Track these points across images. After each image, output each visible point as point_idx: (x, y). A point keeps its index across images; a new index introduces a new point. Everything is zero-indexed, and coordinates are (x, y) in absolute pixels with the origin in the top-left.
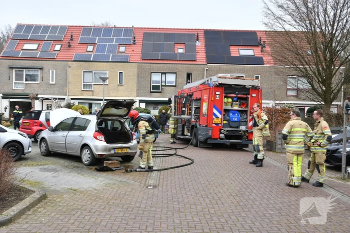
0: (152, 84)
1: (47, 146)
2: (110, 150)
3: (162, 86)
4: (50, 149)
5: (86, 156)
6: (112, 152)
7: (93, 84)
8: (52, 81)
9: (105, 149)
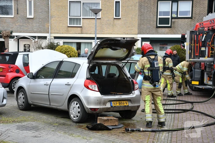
0: (159, 17)
1: (26, 98)
2: (105, 103)
3: (172, 18)
4: (30, 102)
5: (75, 111)
6: (108, 105)
7: (82, 17)
8: (30, 14)
9: (99, 102)
